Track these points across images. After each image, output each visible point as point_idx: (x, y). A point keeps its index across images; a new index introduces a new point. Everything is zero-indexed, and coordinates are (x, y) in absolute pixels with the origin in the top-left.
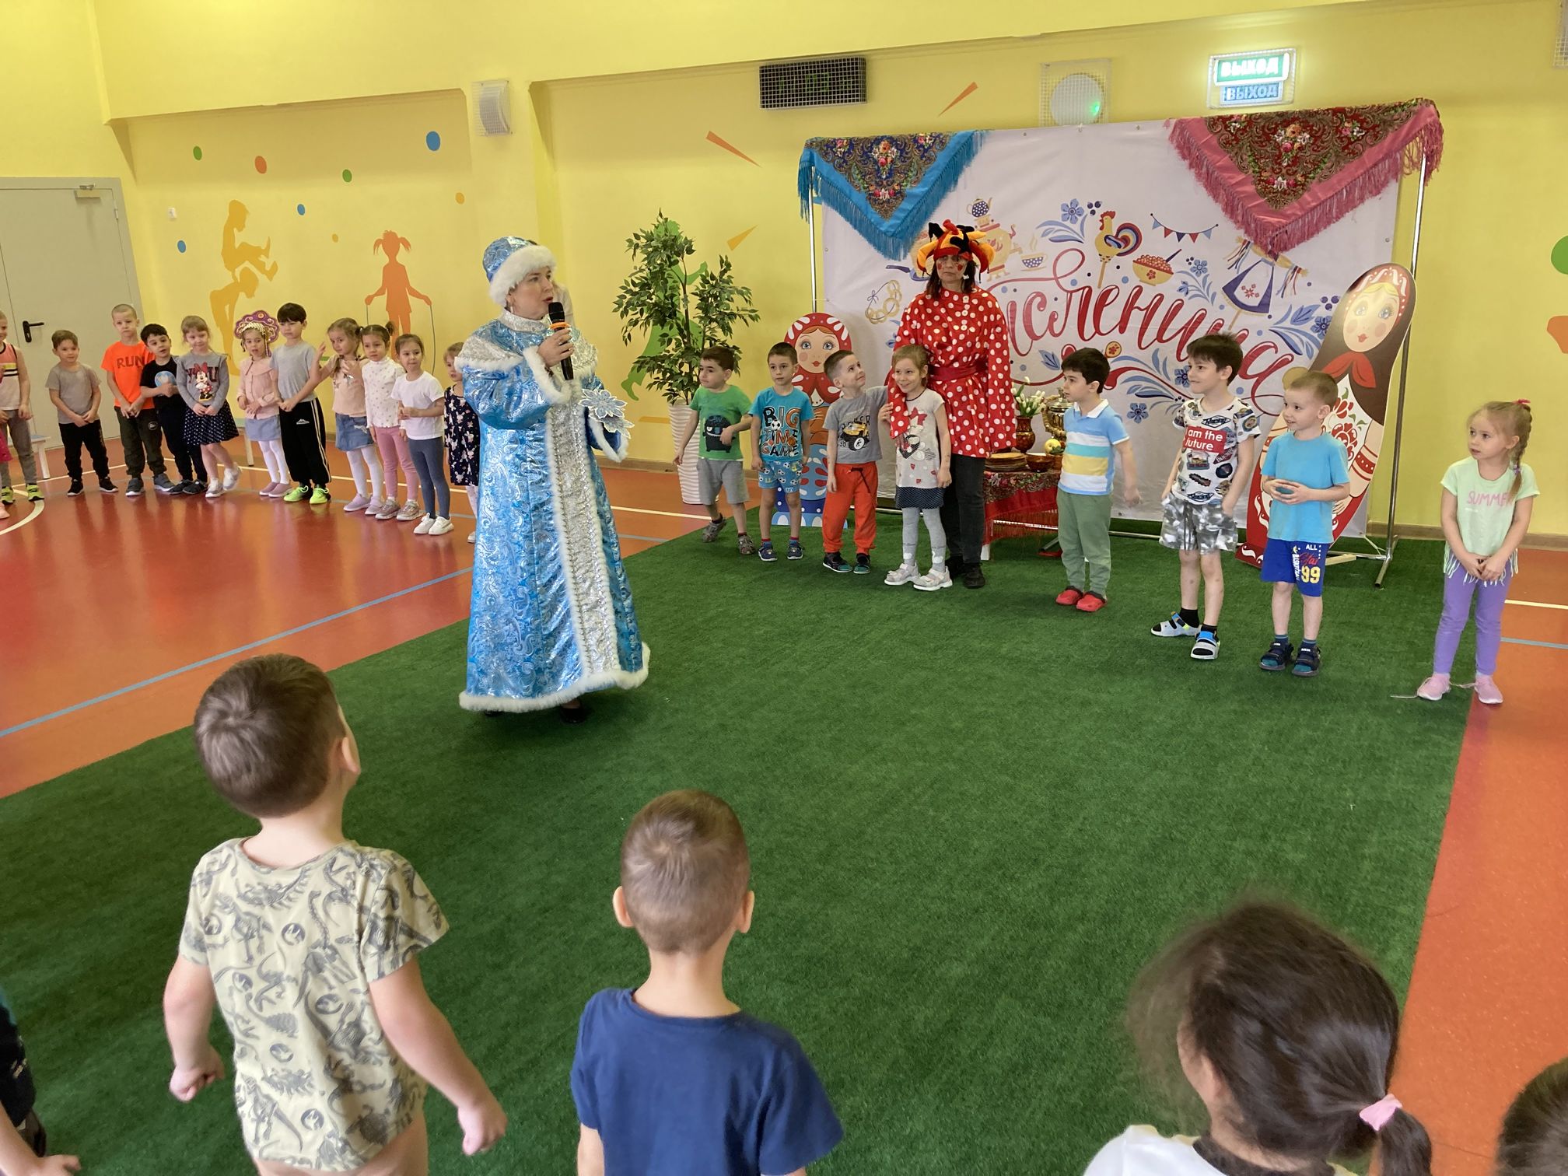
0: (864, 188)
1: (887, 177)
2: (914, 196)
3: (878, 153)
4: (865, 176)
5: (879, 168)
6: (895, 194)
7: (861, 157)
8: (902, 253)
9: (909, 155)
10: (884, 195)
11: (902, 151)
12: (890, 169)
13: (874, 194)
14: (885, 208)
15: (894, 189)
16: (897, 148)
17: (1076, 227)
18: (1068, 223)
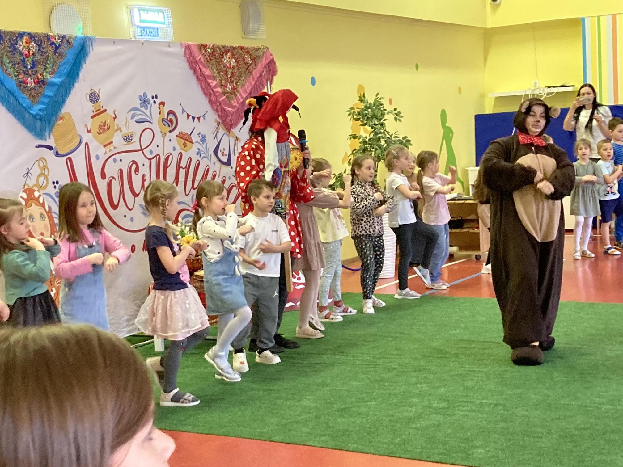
0: (15, 76)
1: (31, 68)
2: (53, 84)
3: (22, 44)
4: (14, 65)
5: (24, 59)
6: (38, 82)
7: (10, 47)
8: (47, 134)
9: (45, 50)
10: (30, 82)
11: (40, 46)
12: (33, 61)
13: (24, 82)
14: (33, 94)
15: (38, 78)
16: (35, 43)
17: (148, 112)
18: (143, 109)
